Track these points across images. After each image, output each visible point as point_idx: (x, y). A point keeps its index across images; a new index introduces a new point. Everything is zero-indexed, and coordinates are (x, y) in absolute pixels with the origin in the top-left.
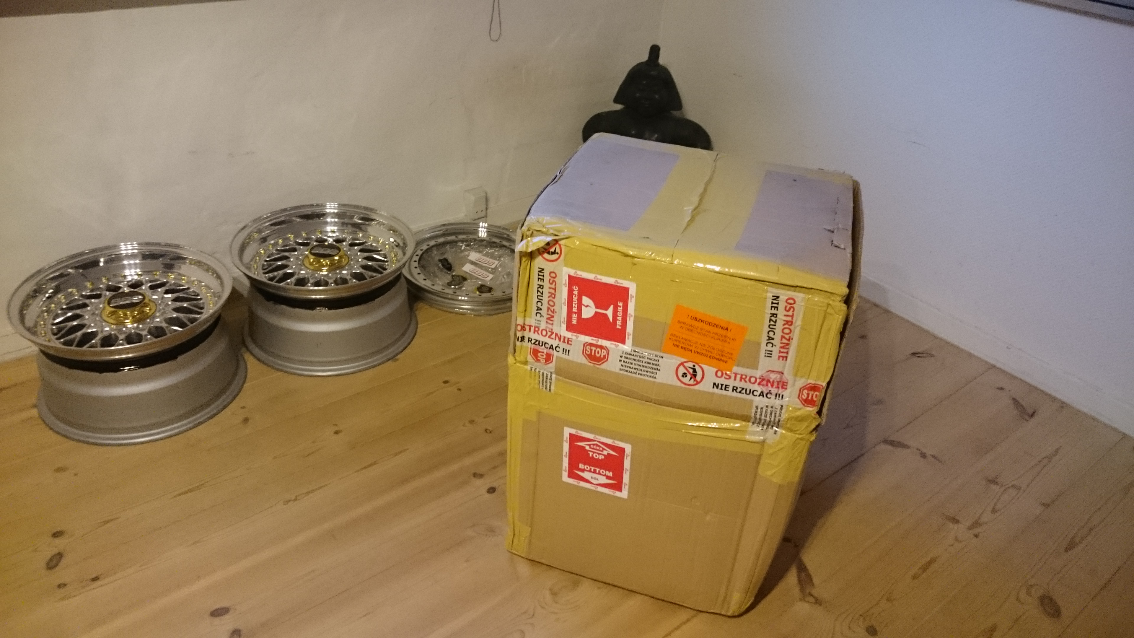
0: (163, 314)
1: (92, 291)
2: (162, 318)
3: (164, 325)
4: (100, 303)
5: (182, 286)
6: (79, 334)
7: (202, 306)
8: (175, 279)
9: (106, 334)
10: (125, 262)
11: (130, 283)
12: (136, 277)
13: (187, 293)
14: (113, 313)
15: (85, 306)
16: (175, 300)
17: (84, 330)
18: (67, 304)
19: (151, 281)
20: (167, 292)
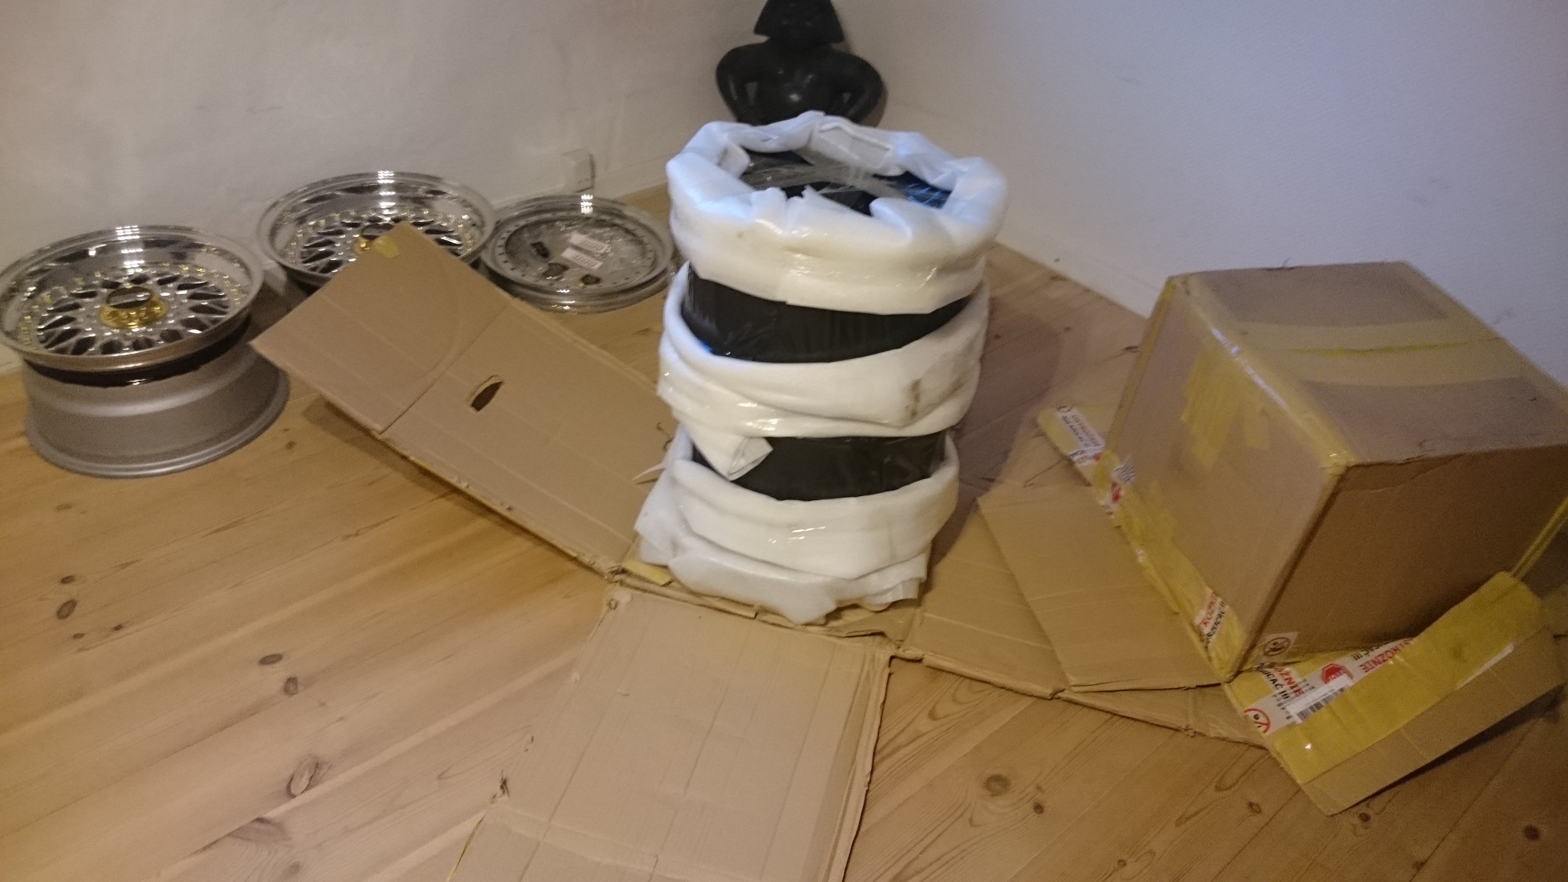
0: (178, 314)
1: (85, 288)
2: (177, 318)
3: (180, 328)
4: (95, 303)
5: (198, 280)
6: (73, 340)
7: (225, 304)
8: (189, 271)
9: (106, 340)
10: (125, 251)
11: (132, 278)
12: (140, 271)
13: (206, 289)
14: (113, 314)
15: (76, 306)
16: (192, 297)
17: (79, 336)
18: (54, 305)
19: (158, 275)
20: (181, 288)
